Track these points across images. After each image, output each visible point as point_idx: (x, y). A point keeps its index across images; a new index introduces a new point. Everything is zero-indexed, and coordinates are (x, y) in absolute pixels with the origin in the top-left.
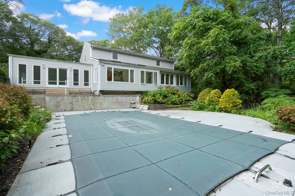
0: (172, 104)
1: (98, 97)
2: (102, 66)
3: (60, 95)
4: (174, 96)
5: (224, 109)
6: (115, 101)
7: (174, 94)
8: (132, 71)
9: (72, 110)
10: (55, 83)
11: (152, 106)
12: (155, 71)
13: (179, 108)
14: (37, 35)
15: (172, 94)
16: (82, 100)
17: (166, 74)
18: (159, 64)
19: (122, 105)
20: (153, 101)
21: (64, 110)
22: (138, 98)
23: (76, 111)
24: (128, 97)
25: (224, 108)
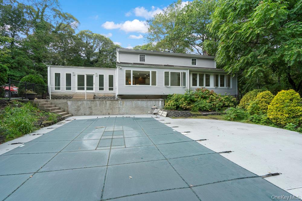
0: (200, 110)
1: (116, 102)
2: (120, 69)
3: (80, 100)
4: (204, 101)
5: (273, 121)
6: (134, 106)
7: (205, 98)
8: (154, 73)
9: (91, 114)
10: (83, 89)
11: (173, 112)
12: (183, 71)
13: (208, 116)
14: (92, 47)
15: (202, 98)
16: (100, 105)
17: (199, 74)
18: (196, 63)
19: (142, 110)
20: (175, 106)
21: (83, 115)
22: (160, 103)
23: (94, 115)
24: (150, 101)
25: (274, 119)
